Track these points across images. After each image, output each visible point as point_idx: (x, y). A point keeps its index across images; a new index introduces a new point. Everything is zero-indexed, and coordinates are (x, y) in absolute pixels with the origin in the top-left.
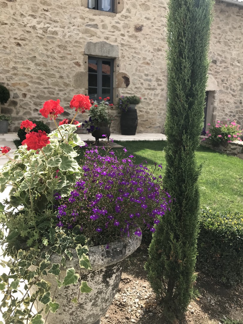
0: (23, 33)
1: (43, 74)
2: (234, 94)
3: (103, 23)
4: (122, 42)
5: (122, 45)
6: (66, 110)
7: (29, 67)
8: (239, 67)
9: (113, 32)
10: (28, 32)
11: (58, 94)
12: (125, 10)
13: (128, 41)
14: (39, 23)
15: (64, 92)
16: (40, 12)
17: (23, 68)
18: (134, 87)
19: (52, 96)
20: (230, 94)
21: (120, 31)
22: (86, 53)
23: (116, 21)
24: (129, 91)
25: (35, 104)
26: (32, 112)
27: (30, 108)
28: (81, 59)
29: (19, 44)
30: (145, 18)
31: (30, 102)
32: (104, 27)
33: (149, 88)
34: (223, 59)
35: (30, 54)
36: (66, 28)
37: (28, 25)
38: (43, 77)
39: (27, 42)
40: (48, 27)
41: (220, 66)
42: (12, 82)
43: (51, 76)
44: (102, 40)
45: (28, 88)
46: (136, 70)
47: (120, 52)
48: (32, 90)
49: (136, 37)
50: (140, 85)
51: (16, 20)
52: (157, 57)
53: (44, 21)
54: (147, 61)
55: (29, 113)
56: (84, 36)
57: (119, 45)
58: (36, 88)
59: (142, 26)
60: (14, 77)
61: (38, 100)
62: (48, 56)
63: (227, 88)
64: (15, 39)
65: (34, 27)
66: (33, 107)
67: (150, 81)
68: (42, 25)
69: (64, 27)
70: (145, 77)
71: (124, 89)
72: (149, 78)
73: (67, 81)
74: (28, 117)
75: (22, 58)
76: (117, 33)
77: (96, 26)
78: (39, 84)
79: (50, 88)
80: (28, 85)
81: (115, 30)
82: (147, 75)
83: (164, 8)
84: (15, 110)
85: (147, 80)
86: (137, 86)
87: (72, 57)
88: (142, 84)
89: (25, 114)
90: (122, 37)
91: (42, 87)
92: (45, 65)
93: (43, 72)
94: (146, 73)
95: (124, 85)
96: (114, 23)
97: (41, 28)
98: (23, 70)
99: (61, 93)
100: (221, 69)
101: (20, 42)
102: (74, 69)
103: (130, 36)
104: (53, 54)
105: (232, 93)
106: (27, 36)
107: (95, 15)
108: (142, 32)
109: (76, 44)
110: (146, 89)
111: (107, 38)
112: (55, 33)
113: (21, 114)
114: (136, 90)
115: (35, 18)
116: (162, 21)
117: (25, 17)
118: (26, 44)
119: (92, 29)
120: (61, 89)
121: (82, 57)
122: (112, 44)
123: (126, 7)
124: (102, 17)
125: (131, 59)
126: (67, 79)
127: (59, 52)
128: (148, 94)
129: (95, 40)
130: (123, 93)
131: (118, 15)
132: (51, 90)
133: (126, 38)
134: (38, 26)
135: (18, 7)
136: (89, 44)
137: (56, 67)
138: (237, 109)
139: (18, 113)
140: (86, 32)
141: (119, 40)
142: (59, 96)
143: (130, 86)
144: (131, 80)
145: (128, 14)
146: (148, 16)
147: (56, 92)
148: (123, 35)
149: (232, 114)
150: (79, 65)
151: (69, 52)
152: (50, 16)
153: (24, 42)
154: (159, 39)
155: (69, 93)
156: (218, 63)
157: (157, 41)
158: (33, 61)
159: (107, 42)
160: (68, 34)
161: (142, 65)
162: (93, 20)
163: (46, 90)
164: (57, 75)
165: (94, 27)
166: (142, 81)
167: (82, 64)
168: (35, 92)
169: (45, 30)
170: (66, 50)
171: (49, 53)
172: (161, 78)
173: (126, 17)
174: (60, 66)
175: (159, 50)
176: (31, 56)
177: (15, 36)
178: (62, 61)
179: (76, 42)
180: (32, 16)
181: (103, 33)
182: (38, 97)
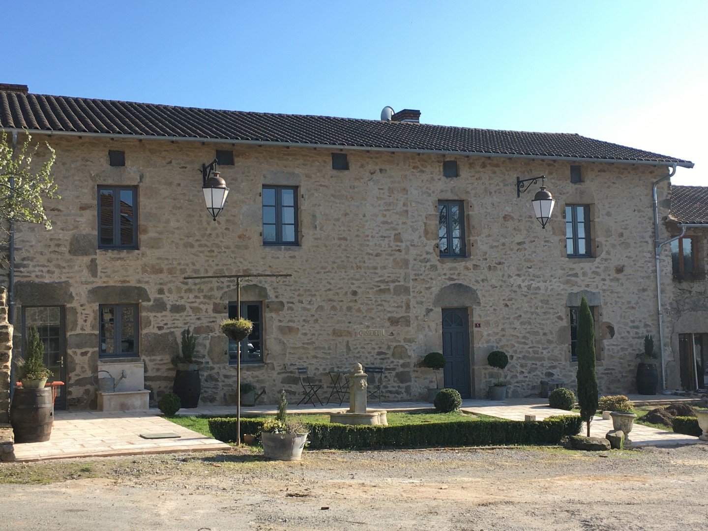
0: (510, 293)
1: (529, 332)
3: (583, 271)
4: (604, 287)
5: (604, 290)
6: (550, 371)
7: (515, 326)
9: (594, 278)
10: (515, 292)
11: (542, 353)
12: (604, 253)
13: (610, 286)
14: (523, 281)
15: (547, 351)
16: (524, 270)
17: (510, 328)
18: (620, 336)
19: (536, 355)
21: (600, 275)
22: (568, 305)
23: (596, 265)
24: (615, 342)
25: (522, 366)
26: (518, 375)
27: (517, 371)
28: (563, 312)
29: (506, 305)
30: (626, 257)
31: (517, 364)
32: (584, 274)
33: (637, 336)
35: (516, 313)
36: (548, 282)
37: (514, 285)
38: (528, 335)
39: (513, 301)
40: (532, 284)
42: (501, 344)
43: (536, 333)
44: (583, 288)
45: (515, 349)
46: (621, 316)
47: (602, 298)
48: (518, 351)
49: (618, 280)
50: (626, 334)
51: (505, 282)
52: (643, 299)
53: (528, 278)
54: (632, 304)
55: (516, 376)
56: (566, 287)
57: (601, 292)
58: (522, 348)
59: (624, 266)
60: (502, 338)
61: (523, 361)
62: (532, 313)
64: (504, 300)
65: (520, 286)
66: (519, 369)
67: (637, 327)
68: (526, 283)
69: (546, 282)
70: (631, 324)
71: (609, 340)
72: (636, 324)
73: (550, 337)
74: (515, 380)
75: (509, 318)
76: (598, 279)
77: (576, 275)
78: (525, 343)
79: (536, 347)
80: (514, 346)
81: (595, 276)
82: (633, 322)
83: (647, 242)
84: (503, 374)
85: (634, 327)
86: (623, 335)
87: (554, 311)
88: (628, 332)
89: (512, 378)
90: (603, 282)
91: (528, 346)
92: (530, 323)
93: (528, 330)
94: (632, 319)
95: (609, 335)
96: (594, 269)
97: (525, 286)
98: (510, 330)
99: (545, 352)
101: (508, 303)
102: (557, 324)
103: (611, 280)
104: (537, 310)
106: (513, 295)
107: (575, 263)
108: (624, 273)
109: (558, 297)
110: (633, 338)
111: (588, 286)
112: (539, 289)
113: (508, 378)
114: (622, 340)
115: (520, 277)
116: (645, 257)
117: (512, 277)
118: (513, 304)
119: (573, 278)
120: (545, 346)
121: (564, 310)
122: (593, 291)
123: (605, 249)
124: (582, 265)
125: (614, 305)
126: (551, 336)
127: (542, 307)
128: (636, 344)
129: (576, 290)
130: (608, 345)
131: (598, 260)
132: (535, 349)
133: (607, 282)
134: (523, 285)
135: (506, 269)
136: (571, 294)
137: (540, 324)
139: (506, 376)
140: (567, 282)
141: (600, 285)
142: (543, 355)
143: (615, 336)
144: (615, 329)
145: (608, 257)
146: (629, 254)
147: (540, 350)
148: (604, 280)
150: (562, 319)
151: (552, 306)
152: (533, 272)
153: (511, 302)
154: (643, 278)
155: (553, 351)
157: (642, 280)
158: (518, 320)
159: (588, 289)
160: (550, 288)
161: (627, 310)
162: (573, 269)
163: (531, 350)
164: (541, 332)
165: (574, 277)
166: (629, 329)
167: (564, 317)
168: (520, 352)
169: (529, 287)
170: (548, 304)
171: (533, 310)
172: (650, 323)
173: (606, 260)
174: (543, 322)
175: (644, 290)
176: (516, 315)
177: (504, 298)
178: (545, 317)
179: (558, 294)
180: (518, 275)
181: (583, 281)
182: (524, 358)
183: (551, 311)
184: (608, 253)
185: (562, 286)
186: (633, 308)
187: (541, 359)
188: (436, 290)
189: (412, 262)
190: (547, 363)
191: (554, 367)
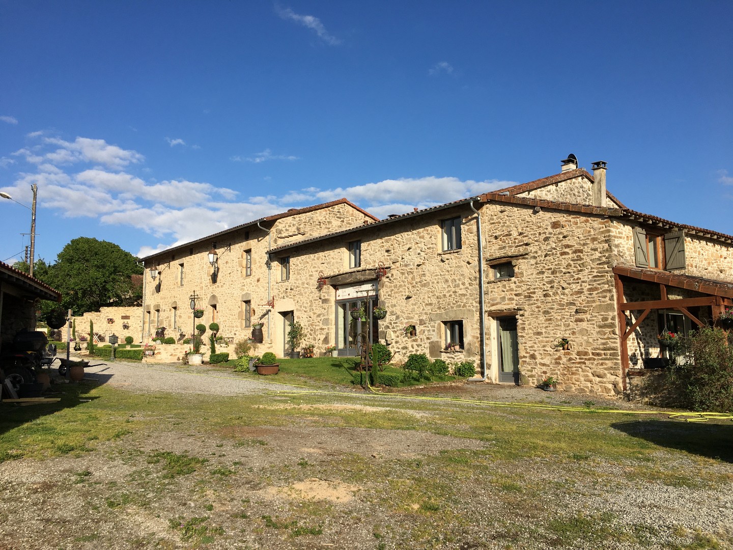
0: (226, 297)
1: (230, 314)
2: (306, 310)
4: (253, 290)
5: (253, 292)
7: (227, 312)
8: (307, 288)
10: (228, 296)
12: (254, 273)
13: (255, 289)
18: (257, 315)
20: (303, 311)
21: (252, 284)
22: (242, 300)
23: (251, 280)
24: (255, 318)
29: (225, 303)
32: (247, 285)
34: (298, 285)
38: (230, 316)
39: (227, 301)
40: (232, 292)
41: (296, 291)
42: (223, 320)
44: (247, 292)
47: (252, 296)
48: (227, 323)
49: (258, 286)
50: (259, 313)
51: (225, 292)
54: (262, 298)
59: (260, 278)
60: (223, 317)
62: (232, 306)
63: (301, 307)
65: (229, 293)
71: (253, 317)
73: (236, 316)
77: (244, 285)
78: (229, 319)
80: (226, 321)
81: (250, 285)
85: (262, 310)
92: (231, 310)
95: (253, 314)
98: (225, 314)
100: (297, 293)
102: (238, 310)
103: (256, 286)
105: (304, 309)
108: (260, 281)
111: (248, 290)
119: (243, 287)
121: (240, 303)
123: (254, 270)
124: (246, 280)
125: (256, 299)
127: (235, 302)
129: (244, 293)
130: (253, 320)
131: (251, 276)
133: (254, 287)
136: (242, 295)
138: (309, 323)
140: (242, 289)
143: (255, 315)
144: (256, 311)
146: (262, 272)
149: (306, 327)
156: (295, 290)
157: (265, 285)
158: (228, 309)
159: (248, 292)
160: (237, 293)
161: (260, 301)
162: (244, 283)
163: (230, 323)
166: (260, 311)
171: (232, 304)
173: (254, 276)
175: (266, 290)
178: (235, 307)
179: (239, 296)
181: (247, 288)
182: (229, 326)
183: (237, 304)
184: (255, 272)
185: (241, 292)
186: (262, 300)
187: (233, 327)
188: (209, 298)
189: (204, 287)
190: (235, 329)
191: (236, 331)
